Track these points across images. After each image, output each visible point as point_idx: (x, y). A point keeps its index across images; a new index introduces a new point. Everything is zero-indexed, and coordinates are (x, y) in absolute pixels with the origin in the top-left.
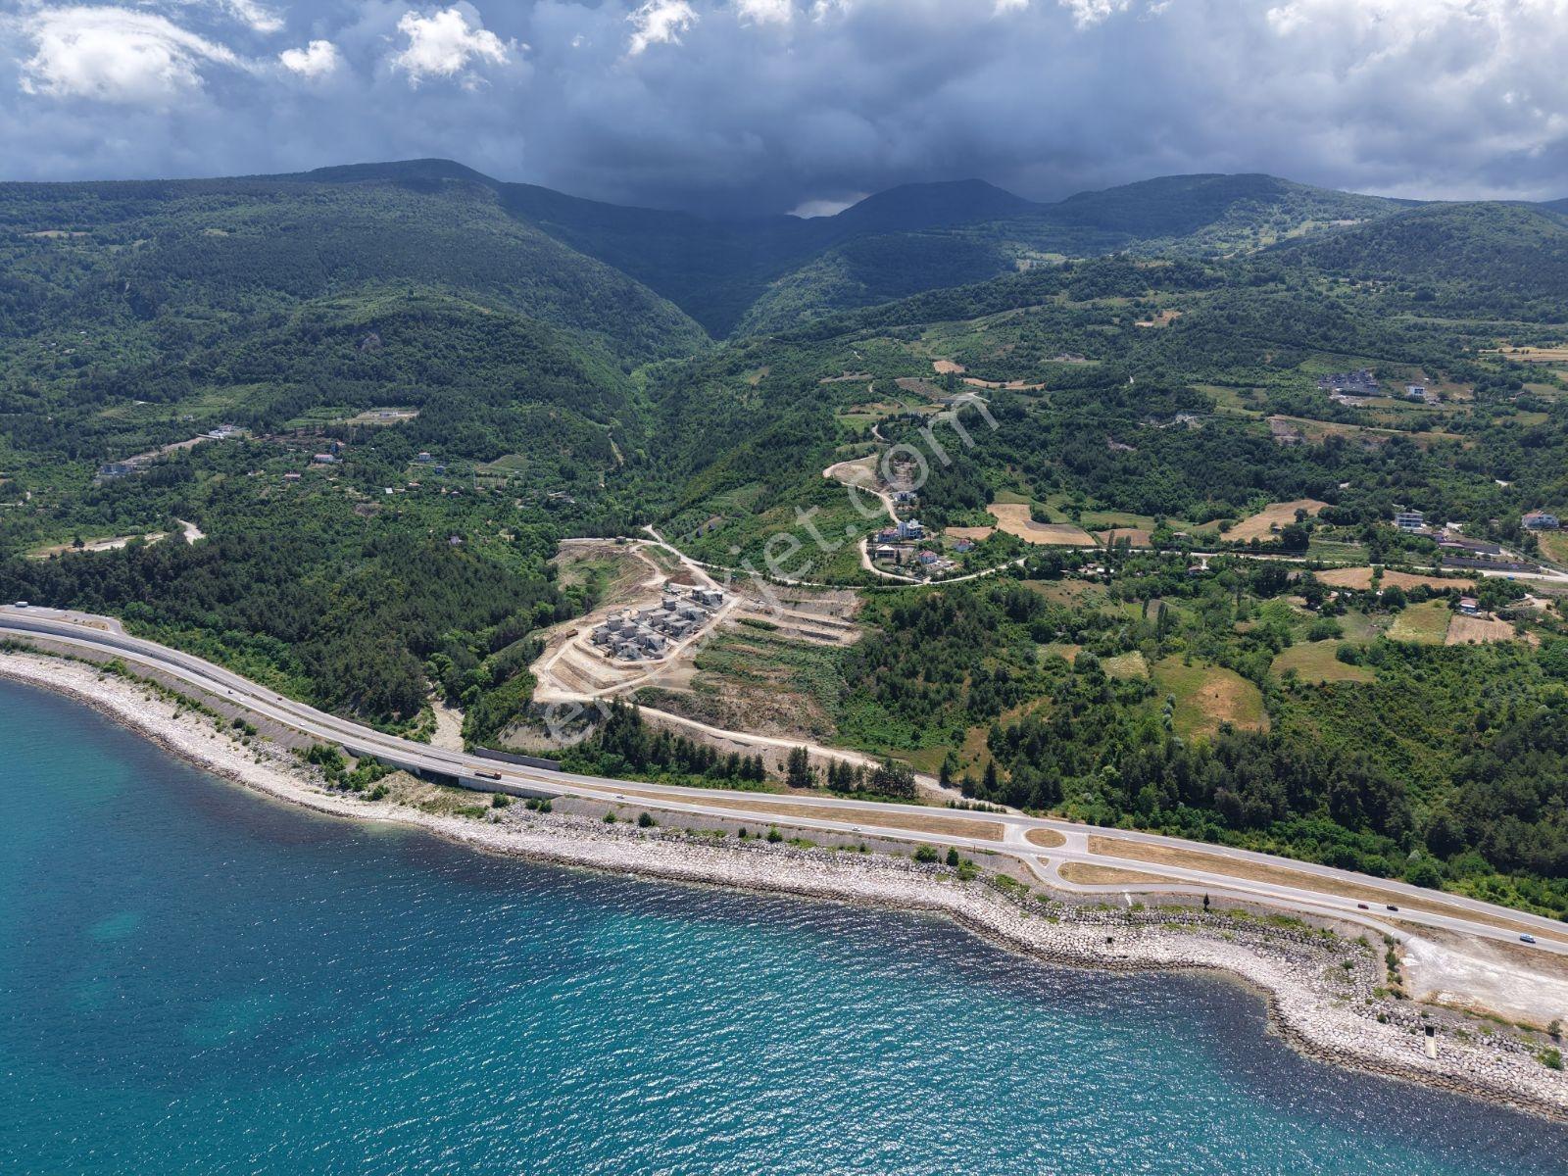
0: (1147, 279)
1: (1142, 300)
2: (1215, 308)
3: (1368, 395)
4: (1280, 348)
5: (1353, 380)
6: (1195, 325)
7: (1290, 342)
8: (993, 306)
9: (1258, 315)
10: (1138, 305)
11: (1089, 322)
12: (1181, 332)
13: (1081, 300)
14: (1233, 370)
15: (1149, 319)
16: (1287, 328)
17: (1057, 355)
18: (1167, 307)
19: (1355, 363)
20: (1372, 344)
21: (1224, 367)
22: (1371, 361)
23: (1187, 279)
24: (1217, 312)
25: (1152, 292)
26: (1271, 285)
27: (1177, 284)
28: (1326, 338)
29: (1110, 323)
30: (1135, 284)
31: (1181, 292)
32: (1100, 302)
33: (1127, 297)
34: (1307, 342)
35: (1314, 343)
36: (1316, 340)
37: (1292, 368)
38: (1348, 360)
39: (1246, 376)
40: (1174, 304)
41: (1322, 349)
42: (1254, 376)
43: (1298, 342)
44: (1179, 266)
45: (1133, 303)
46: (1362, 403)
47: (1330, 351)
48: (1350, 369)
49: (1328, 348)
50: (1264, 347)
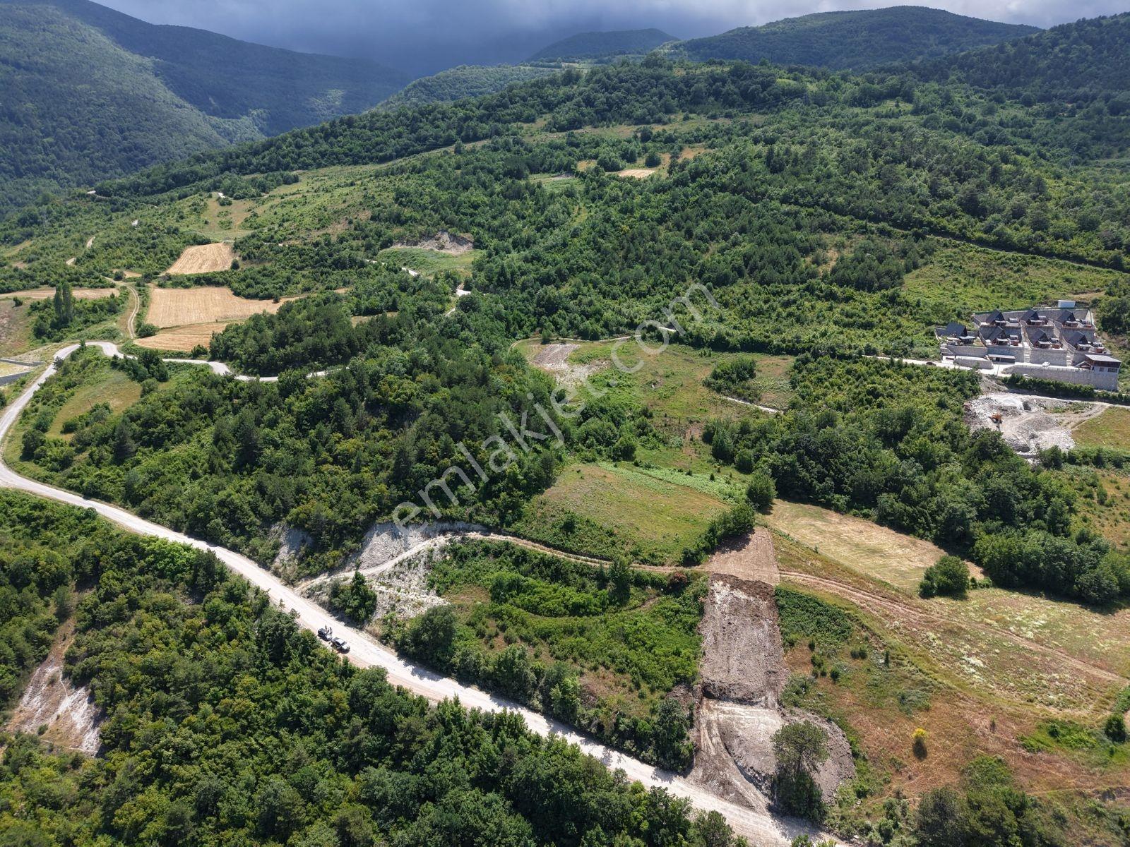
0: (680, 93)
1: (657, 129)
3: (1088, 395)
4: (864, 230)
5: (1040, 339)
6: (696, 176)
7: (887, 217)
8: (424, 140)
10: (646, 137)
11: (539, 167)
13: (561, 129)
14: (734, 291)
15: (652, 163)
16: (887, 186)
17: (427, 236)
18: (696, 140)
19: (1042, 274)
20: (1088, 226)
22: (1086, 275)
23: (744, 93)
25: (678, 116)
26: (890, 105)
27: (727, 101)
28: (974, 208)
29: (568, 169)
30: (655, 103)
31: (728, 116)
32: (587, 132)
33: (636, 124)
34: (928, 217)
35: (944, 222)
36: (950, 212)
37: (880, 288)
38: (1031, 270)
39: (760, 312)
40: (706, 137)
41: (963, 237)
42: (779, 315)
43: (908, 217)
44: (737, 74)
45: (639, 135)
46: (1075, 435)
47: (980, 242)
48: (1033, 298)
49: (978, 235)
50: (829, 227)
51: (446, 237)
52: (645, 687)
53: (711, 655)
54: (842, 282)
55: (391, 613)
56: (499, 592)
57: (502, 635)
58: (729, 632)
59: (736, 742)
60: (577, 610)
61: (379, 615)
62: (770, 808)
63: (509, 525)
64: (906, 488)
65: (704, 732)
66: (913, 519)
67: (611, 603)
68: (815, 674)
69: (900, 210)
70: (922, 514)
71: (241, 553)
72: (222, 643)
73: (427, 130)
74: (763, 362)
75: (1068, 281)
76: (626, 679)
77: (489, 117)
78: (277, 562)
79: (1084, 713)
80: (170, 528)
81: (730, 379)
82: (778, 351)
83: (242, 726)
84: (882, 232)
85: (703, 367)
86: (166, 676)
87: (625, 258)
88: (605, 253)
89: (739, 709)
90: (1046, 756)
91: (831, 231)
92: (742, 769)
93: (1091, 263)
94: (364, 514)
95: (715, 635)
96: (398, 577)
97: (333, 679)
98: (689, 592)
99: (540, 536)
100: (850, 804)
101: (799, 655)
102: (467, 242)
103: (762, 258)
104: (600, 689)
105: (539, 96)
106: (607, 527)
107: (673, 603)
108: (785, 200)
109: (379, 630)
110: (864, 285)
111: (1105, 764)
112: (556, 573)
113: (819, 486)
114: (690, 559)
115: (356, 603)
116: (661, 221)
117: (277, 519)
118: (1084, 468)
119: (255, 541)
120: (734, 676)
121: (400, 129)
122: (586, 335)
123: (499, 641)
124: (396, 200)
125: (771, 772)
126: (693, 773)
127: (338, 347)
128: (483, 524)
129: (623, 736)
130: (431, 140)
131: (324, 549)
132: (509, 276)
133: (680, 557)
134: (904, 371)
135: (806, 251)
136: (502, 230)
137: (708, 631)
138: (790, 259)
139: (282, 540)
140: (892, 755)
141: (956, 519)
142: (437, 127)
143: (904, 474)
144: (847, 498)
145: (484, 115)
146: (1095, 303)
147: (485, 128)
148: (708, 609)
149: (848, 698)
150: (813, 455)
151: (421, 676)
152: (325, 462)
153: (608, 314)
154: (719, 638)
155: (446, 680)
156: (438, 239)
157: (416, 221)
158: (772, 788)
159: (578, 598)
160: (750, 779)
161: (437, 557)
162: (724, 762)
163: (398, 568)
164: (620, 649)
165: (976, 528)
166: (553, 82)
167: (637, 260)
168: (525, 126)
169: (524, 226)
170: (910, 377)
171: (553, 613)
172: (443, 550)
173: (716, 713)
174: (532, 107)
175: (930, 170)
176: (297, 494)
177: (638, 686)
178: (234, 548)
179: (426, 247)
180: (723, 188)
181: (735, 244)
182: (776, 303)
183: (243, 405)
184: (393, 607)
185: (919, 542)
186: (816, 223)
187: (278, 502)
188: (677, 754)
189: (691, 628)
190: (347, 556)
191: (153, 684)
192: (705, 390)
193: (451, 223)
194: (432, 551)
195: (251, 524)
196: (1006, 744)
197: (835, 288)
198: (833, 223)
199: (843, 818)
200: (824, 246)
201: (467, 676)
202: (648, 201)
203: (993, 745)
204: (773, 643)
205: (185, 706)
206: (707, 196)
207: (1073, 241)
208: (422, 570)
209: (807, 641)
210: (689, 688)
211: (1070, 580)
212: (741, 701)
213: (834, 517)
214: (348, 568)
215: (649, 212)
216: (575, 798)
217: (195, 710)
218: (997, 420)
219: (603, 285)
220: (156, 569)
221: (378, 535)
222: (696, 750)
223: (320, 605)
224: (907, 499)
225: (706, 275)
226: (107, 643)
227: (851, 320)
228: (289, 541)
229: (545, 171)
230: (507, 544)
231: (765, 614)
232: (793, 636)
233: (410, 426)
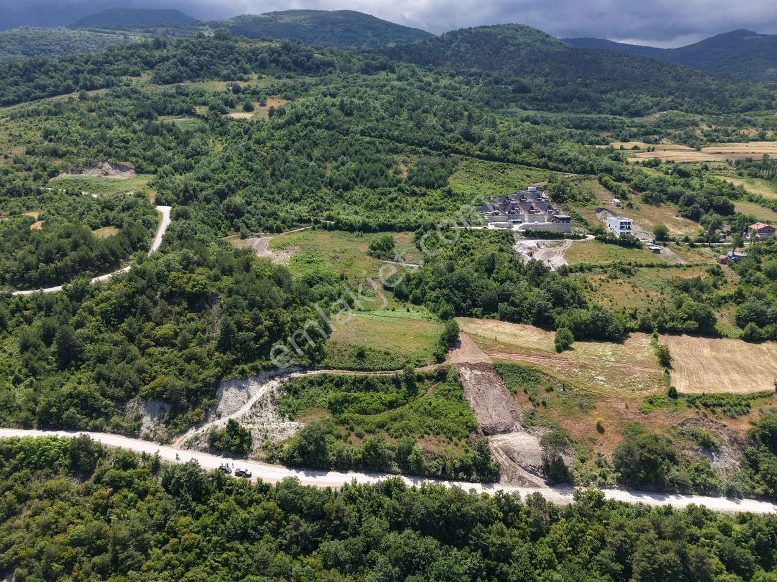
0: (250, 60)
1: (242, 85)
2: (325, 95)
3: (561, 236)
4: (415, 152)
5: (530, 210)
6: (298, 118)
7: (426, 143)
8: (43, 88)
9: (378, 104)
10: (236, 90)
11: (163, 111)
12: (280, 127)
13: (167, 82)
15: (248, 109)
16: (419, 125)
18: (273, 93)
19: (515, 173)
20: (527, 146)
21: (342, 188)
22: (534, 173)
23: (295, 62)
24: (328, 99)
25: (254, 76)
26: (382, 74)
27: (285, 67)
28: (468, 137)
29: (190, 113)
30: (234, 66)
31: (288, 77)
32: (188, 85)
33: (225, 81)
34: (447, 143)
35: (457, 146)
36: (458, 140)
37: (439, 187)
38: (508, 171)
39: (378, 207)
40: (279, 91)
41: (469, 154)
42: (390, 207)
43: (437, 143)
44: (286, 48)
45: (231, 88)
46: (565, 257)
47: (479, 157)
48: (516, 187)
49: (477, 153)
50: (395, 151)
51: (107, 165)
52: (455, 439)
53: (477, 410)
54: (418, 184)
55: (266, 441)
56: (335, 407)
57: (353, 434)
58: (480, 394)
59: (516, 454)
60: (392, 405)
61: (256, 445)
62: (546, 484)
63: (319, 362)
64: (512, 298)
65: (496, 454)
66: (519, 314)
67: (410, 396)
68: (534, 406)
69: (431, 139)
70: (523, 311)
71: (105, 432)
72: (136, 502)
73: (43, 80)
74: (396, 236)
75: (528, 176)
76: (442, 437)
77: (98, 71)
78: (144, 430)
79: (655, 390)
80: (19, 428)
81: (383, 249)
82: (401, 230)
83: (196, 554)
84: (425, 153)
85: (361, 245)
86: (99, 542)
87: (273, 175)
88: (257, 172)
89: (505, 436)
90: (653, 414)
91: (397, 153)
92: (525, 468)
93: (534, 166)
94: (212, 377)
95: (474, 398)
96: (257, 416)
97: (257, 496)
98: (450, 377)
99: (345, 365)
100: (581, 468)
101: (522, 398)
102: (128, 169)
103: (366, 172)
104: (432, 448)
105: (138, 56)
106: (383, 350)
107: (443, 386)
108: (363, 133)
109: (263, 455)
110: (429, 185)
111: (676, 410)
112: (369, 386)
113: (464, 305)
114: (440, 359)
115: (238, 441)
116: (287, 148)
117: (129, 397)
118: (577, 274)
119: (115, 419)
120: (495, 420)
121: (15, 78)
122: (270, 230)
123: (353, 437)
124: (45, 137)
125: (541, 464)
126: (502, 479)
127: (103, 257)
128: (300, 366)
129: (457, 471)
130: (51, 88)
131: (184, 410)
132: (192, 192)
133: (434, 358)
134: (474, 234)
135: (389, 166)
136: (157, 159)
137: (470, 398)
138: (382, 172)
139: (141, 412)
140: (589, 436)
141: (541, 311)
142: (52, 77)
143: (508, 290)
144: (481, 309)
145: (93, 69)
146: (545, 187)
147: (99, 79)
148: (464, 384)
149: (556, 414)
150: (457, 287)
151: (314, 476)
152: (148, 346)
153: (282, 215)
154: (478, 399)
155: (330, 473)
156: (101, 168)
157: (72, 153)
158: (543, 473)
159: (389, 398)
160: (531, 472)
161: (278, 396)
162: (514, 467)
163: (254, 410)
164: (430, 421)
165: (553, 313)
166: (145, 46)
167: (282, 176)
168: (134, 78)
169: (174, 155)
170: (479, 237)
171: (378, 411)
172: (279, 390)
173: (496, 442)
174: (136, 64)
175: (435, 115)
176: (140, 374)
177: (451, 439)
178: (96, 429)
179: (91, 175)
180: (319, 126)
181: (343, 164)
182: (385, 199)
183: (35, 314)
184: (266, 437)
185: (527, 326)
186: (387, 148)
187: (127, 383)
188: (491, 472)
189: (461, 398)
190: (207, 411)
191: (86, 552)
192: (369, 258)
193: (109, 155)
194: (272, 392)
195: (106, 407)
196: (635, 414)
197: (415, 188)
198: (397, 148)
199: (581, 476)
200: (396, 163)
201: (343, 466)
202: (273, 135)
203: (631, 416)
204: (506, 395)
205: (139, 556)
206: (311, 131)
207: (524, 154)
208: (271, 407)
209: (522, 389)
210: (477, 433)
211: (604, 331)
212: (504, 432)
213: (479, 321)
214: (210, 419)
215: (276, 143)
216: (459, 514)
217: (148, 557)
218: (531, 255)
219: (266, 194)
220: (30, 463)
221: (227, 390)
222: (498, 466)
223: (201, 451)
224: (513, 304)
225: (336, 184)
226: (14, 536)
227: (432, 207)
228: (148, 411)
229: (169, 114)
230: (325, 375)
231: (495, 379)
232: (514, 388)
233: (211, 308)
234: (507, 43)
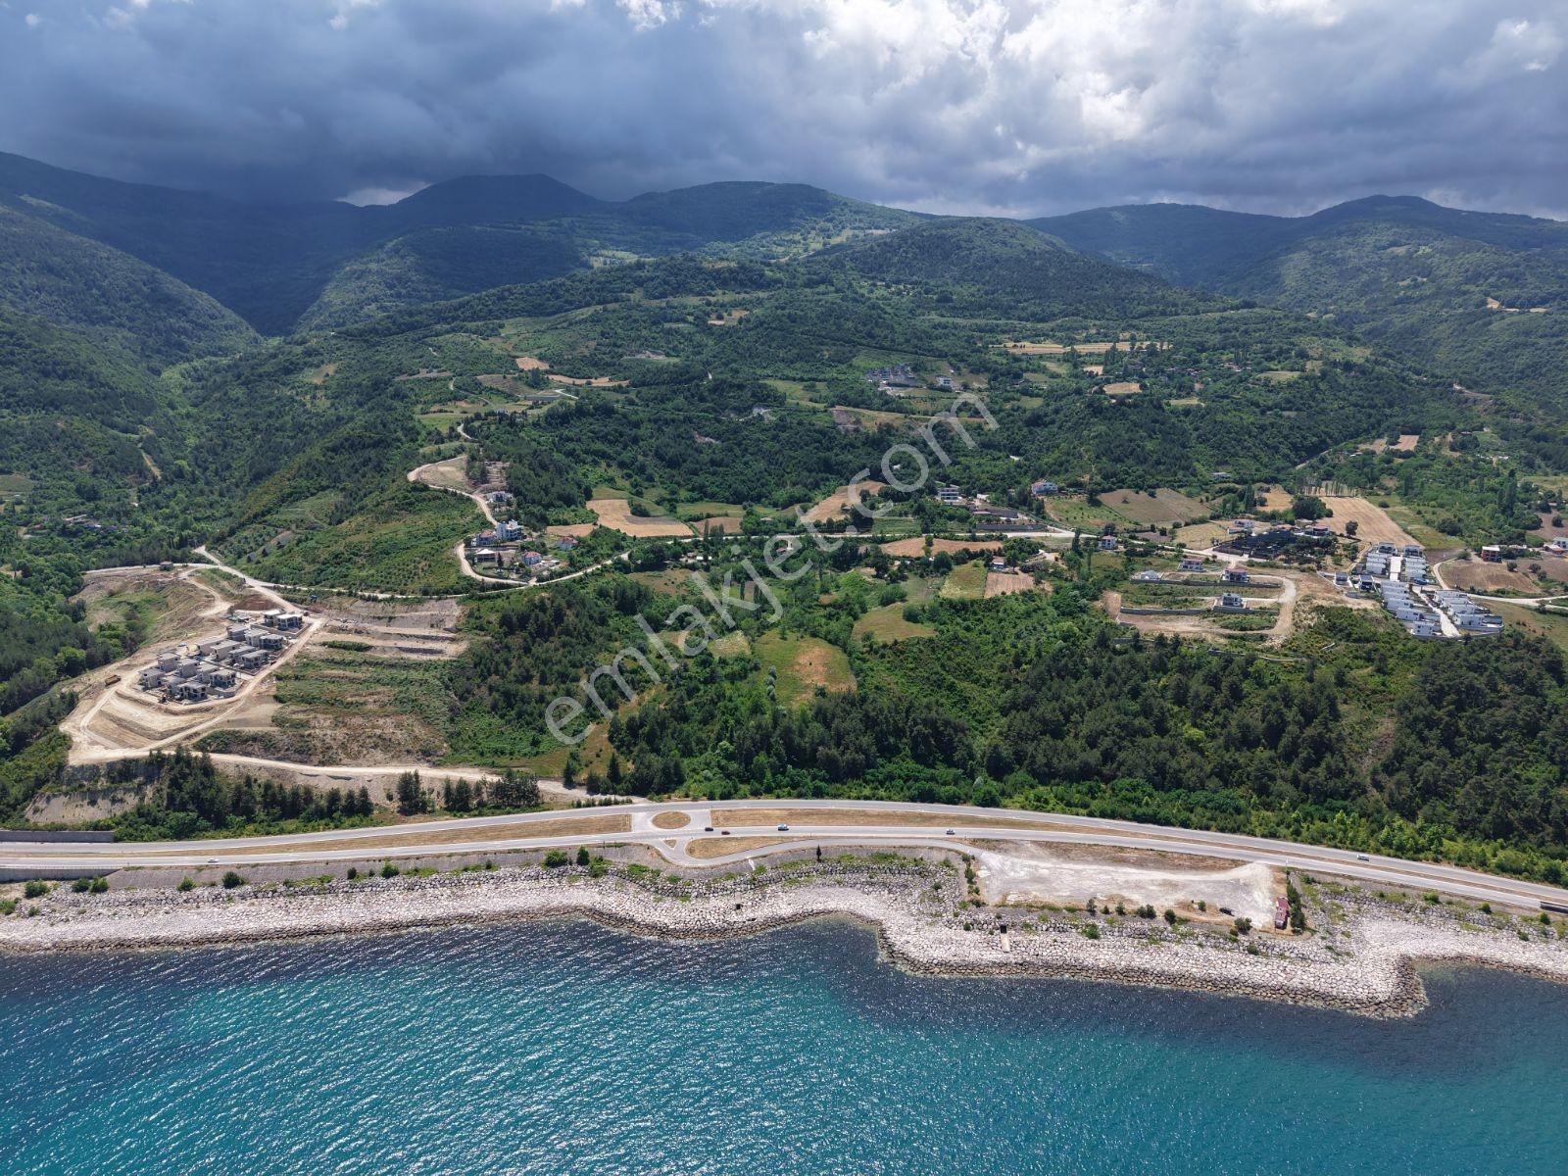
0: (714, 279)
1: (713, 299)
2: (777, 308)
3: (908, 386)
4: (834, 345)
5: (895, 374)
6: (761, 324)
7: (842, 339)
8: (571, 303)
9: (814, 315)
10: (709, 304)
11: (665, 320)
12: (750, 330)
13: (656, 298)
14: (798, 365)
15: (720, 318)
16: (839, 328)
18: (736, 305)
19: (895, 357)
20: (907, 341)
21: (790, 363)
22: (907, 356)
23: (750, 280)
24: (779, 312)
25: (720, 292)
26: (822, 288)
27: (742, 284)
28: (870, 335)
29: (684, 321)
30: (704, 284)
31: (746, 292)
32: (674, 300)
33: (699, 296)
34: (856, 339)
35: (862, 341)
36: (863, 337)
37: (846, 362)
38: (890, 355)
39: (809, 371)
40: (741, 304)
41: (869, 346)
42: (816, 371)
43: (849, 339)
44: (742, 267)
45: (704, 302)
47: (875, 347)
48: (892, 363)
49: (873, 345)
50: (821, 344)
51: (648, 352)
54: (834, 361)
69: (846, 337)
75: (902, 358)
82: (821, 380)
84: (841, 345)
91: (823, 345)
93: (909, 353)
102: (661, 354)
103: (803, 354)
105: (628, 276)
110: (840, 362)
135: (817, 352)
138: (813, 354)
142: (573, 295)
145: (599, 288)
146: (911, 363)
150: (841, 398)
166: (630, 268)
168: (631, 295)
170: (862, 384)
174: (628, 283)
182: (814, 367)
186: (817, 342)
197: (832, 363)
198: (823, 342)
200: (822, 350)
218: (885, 391)
227: (839, 372)
229: (671, 321)
234: (959, 247)
